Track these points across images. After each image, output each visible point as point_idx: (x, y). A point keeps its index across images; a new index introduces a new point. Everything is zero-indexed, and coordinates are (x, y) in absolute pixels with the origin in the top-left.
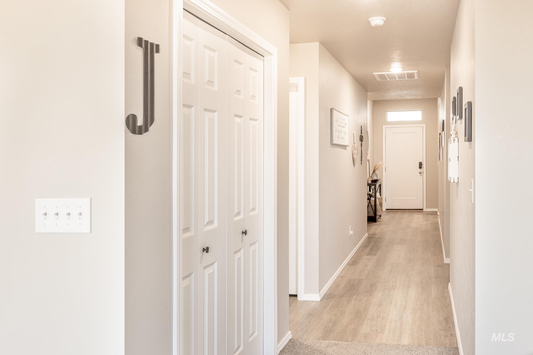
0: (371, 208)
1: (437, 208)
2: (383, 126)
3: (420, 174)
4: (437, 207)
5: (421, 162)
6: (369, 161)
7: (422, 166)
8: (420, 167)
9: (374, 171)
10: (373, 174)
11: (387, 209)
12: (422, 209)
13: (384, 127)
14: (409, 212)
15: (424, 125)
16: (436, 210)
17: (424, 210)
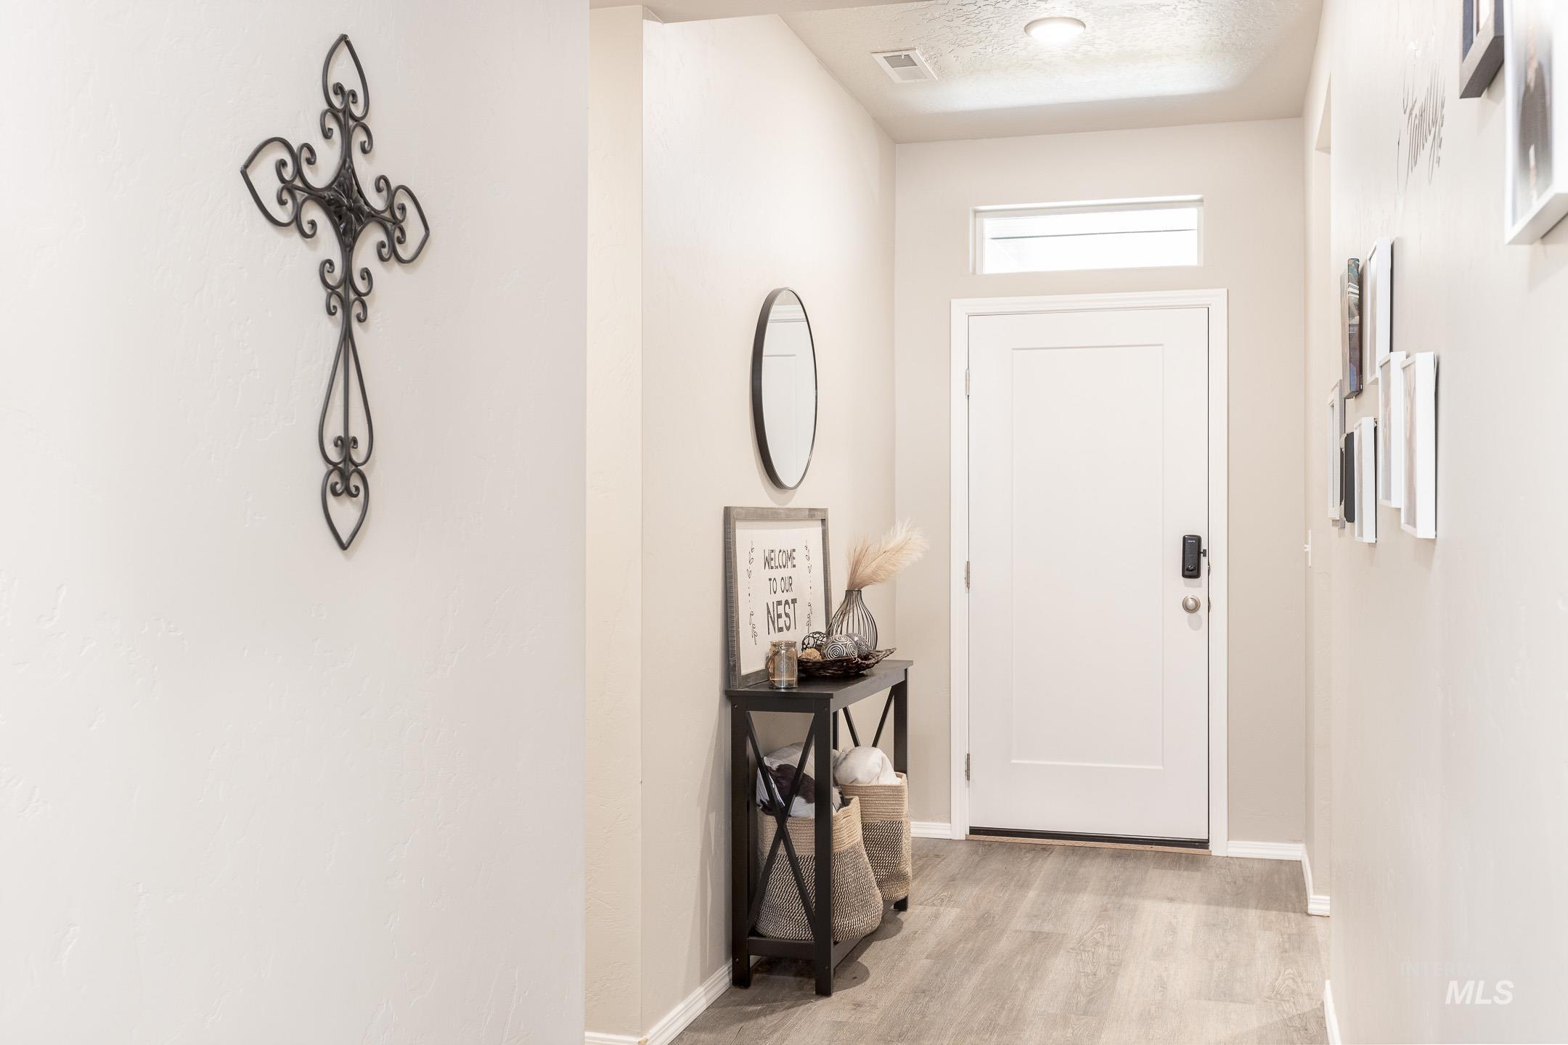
0: (790, 877)
1: (1299, 841)
2: (954, 302)
3: (1186, 614)
4: (1306, 837)
5: (1198, 539)
6: (823, 521)
7: (1204, 560)
8: (1191, 568)
9: (853, 593)
10: (844, 612)
11: (974, 831)
12: (1204, 844)
13: (960, 308)
14: (1117, 856)
15: (1216, 298)
16: (1292, 851)
17: (1216, 849)
